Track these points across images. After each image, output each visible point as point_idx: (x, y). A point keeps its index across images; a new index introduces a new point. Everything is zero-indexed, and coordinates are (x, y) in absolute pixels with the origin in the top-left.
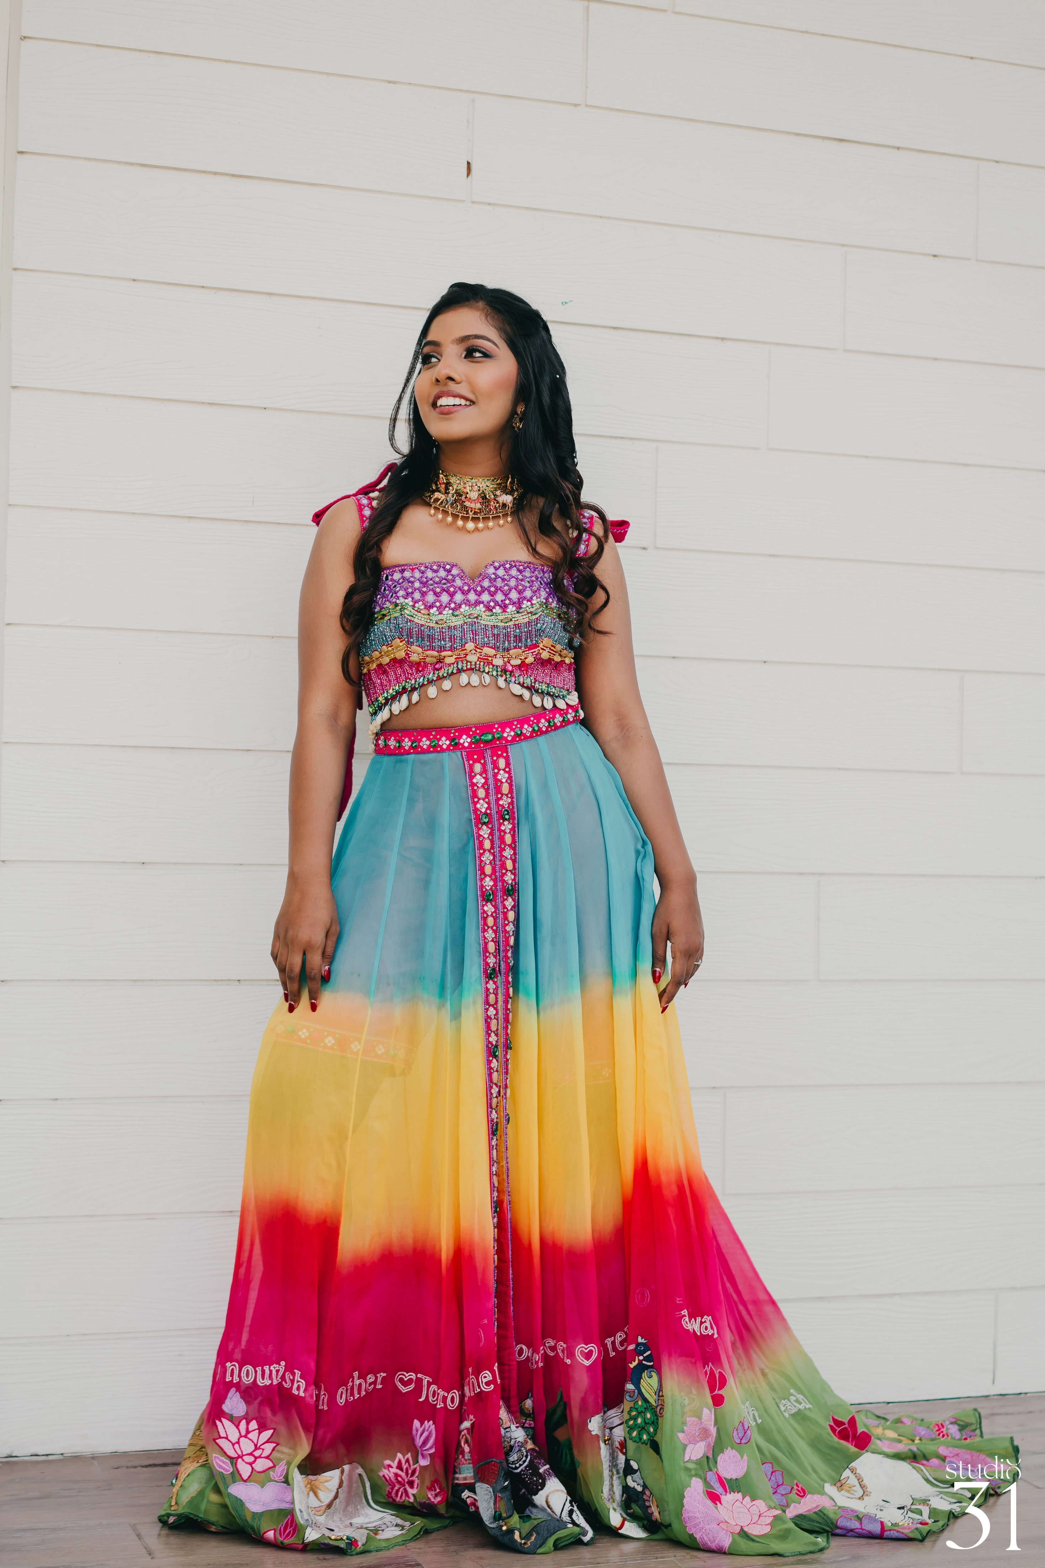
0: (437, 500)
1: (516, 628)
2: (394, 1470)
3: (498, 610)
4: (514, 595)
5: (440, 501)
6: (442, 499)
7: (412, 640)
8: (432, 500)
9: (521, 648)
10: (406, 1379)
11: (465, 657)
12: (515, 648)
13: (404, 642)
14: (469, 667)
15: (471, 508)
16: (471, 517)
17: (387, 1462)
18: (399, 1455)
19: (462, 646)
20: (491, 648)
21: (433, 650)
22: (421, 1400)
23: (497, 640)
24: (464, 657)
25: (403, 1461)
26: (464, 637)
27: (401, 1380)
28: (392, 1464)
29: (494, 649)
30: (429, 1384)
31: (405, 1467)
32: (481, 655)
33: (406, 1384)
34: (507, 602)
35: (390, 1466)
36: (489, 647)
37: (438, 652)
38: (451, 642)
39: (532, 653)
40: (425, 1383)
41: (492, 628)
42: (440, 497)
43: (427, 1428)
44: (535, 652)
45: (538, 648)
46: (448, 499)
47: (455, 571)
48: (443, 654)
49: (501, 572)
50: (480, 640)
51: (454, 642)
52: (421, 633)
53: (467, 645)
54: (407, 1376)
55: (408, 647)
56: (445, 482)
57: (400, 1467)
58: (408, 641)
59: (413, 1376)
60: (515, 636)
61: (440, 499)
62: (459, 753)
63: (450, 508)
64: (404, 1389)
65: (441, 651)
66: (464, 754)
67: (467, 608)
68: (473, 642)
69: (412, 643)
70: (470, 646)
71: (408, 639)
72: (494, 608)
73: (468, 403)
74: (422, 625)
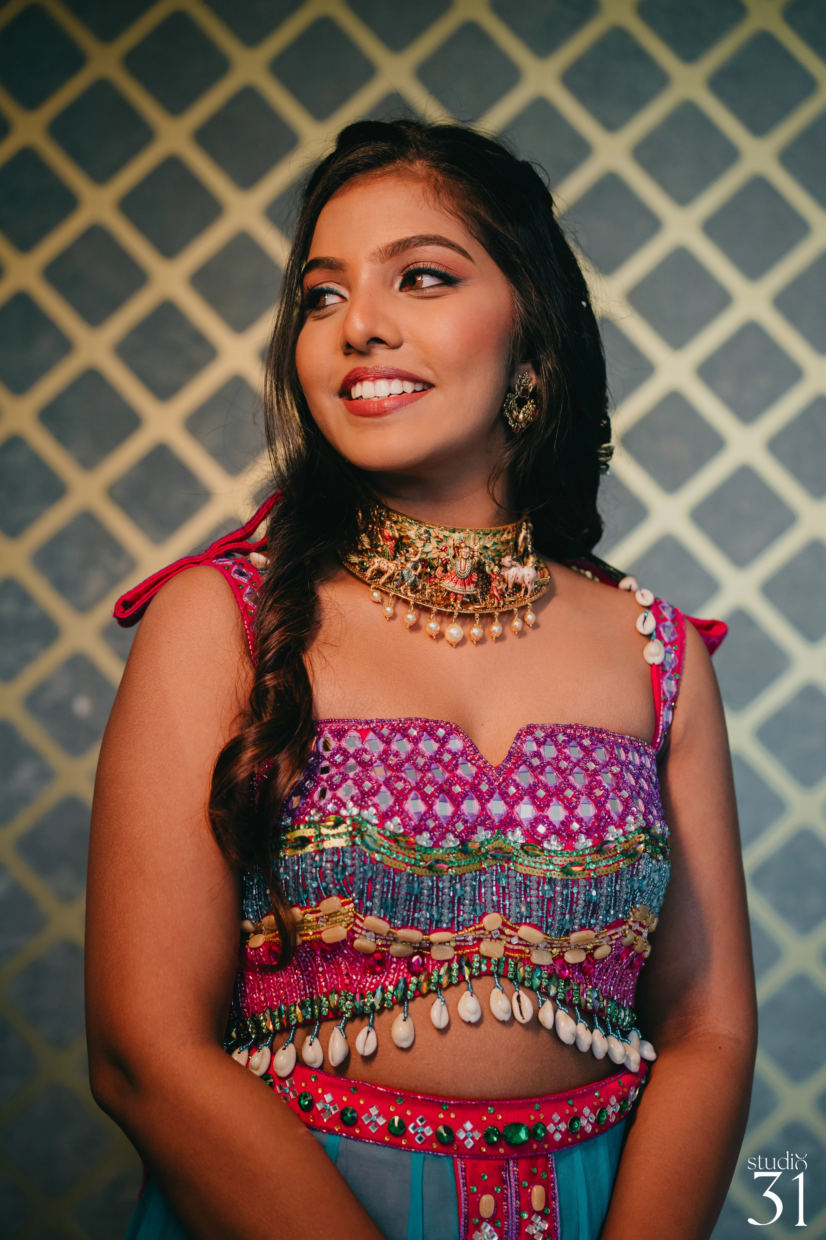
0: (380, 573)
1: (590, 887)
3: (554, 844)
4: (586, 810)
5: (386, 576)
6: (390, 572)
7: (369, 904)
8: (368, 574)
9: (593, 930)
11: (478, 945)
12: (582, 928)
13: (352, 905)
14: (484, 968)
15: (456, 594)
16: (456, 614)
19: (474, 920)
20: (535, 927)
21: (412, 927)
23: (548, 911)
24: (474, 946)
26: (480, 899)
29: (540, 929)
32: (510, 943)
34: (575, 826)
36: (530, 925)
37: (424, 932)
38: (453, 911)
39: (610, 936)
41: (538, 883)
42: (385, 568)
44: (617, 933)
45: (624, 927)
46: (405, 572)
47: (456, 744)
48: (435, 937)
49: (549, 752)
50: (513, 908)
51: (459, 910)
52: (393, 890)
53: (486, 920)
55: (355, 917)
56: (397, 535)
58: (361, 903)
60: (588, 903)
61: (386, 572)
62: (447, 1163)
63: (409, 594)
65: (431, 932)
66: (460, 1164)
67: (489, 834)
68: (499, 912)
69: (368, 911)
70: (492, 921)
71: (360, 899)
72: (545, 837)
73: (419, 387)
74: (396, 871)
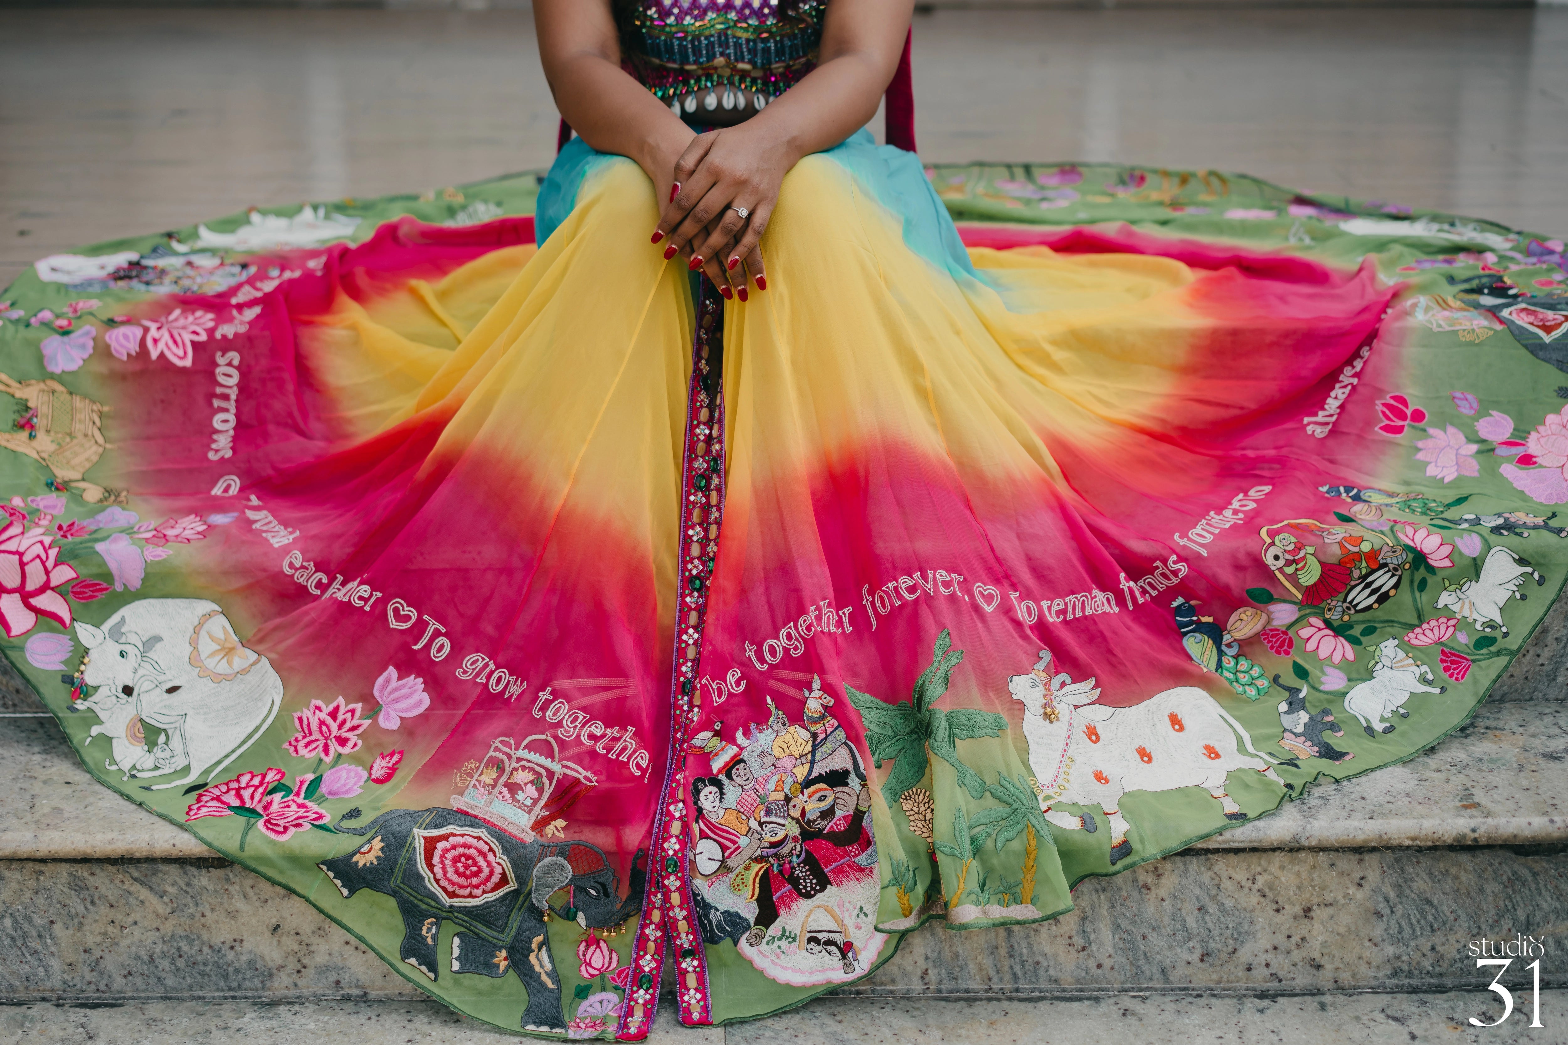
2: (323, 716)
10: (402, 613)
17: (319, 703)
18: (341, 700)
22: (415, 647)
25: (342, 710)
27: (396, 610)
28: (323, 707)
30: (437, 634)
31: (340, 717)
33: (399, 617)
35: (318, 708)
40: (430, 630)
43: (409, 685)
54: (407, 610)
57: (333, 714)
59: (414, 614)
64: (394, 624)
